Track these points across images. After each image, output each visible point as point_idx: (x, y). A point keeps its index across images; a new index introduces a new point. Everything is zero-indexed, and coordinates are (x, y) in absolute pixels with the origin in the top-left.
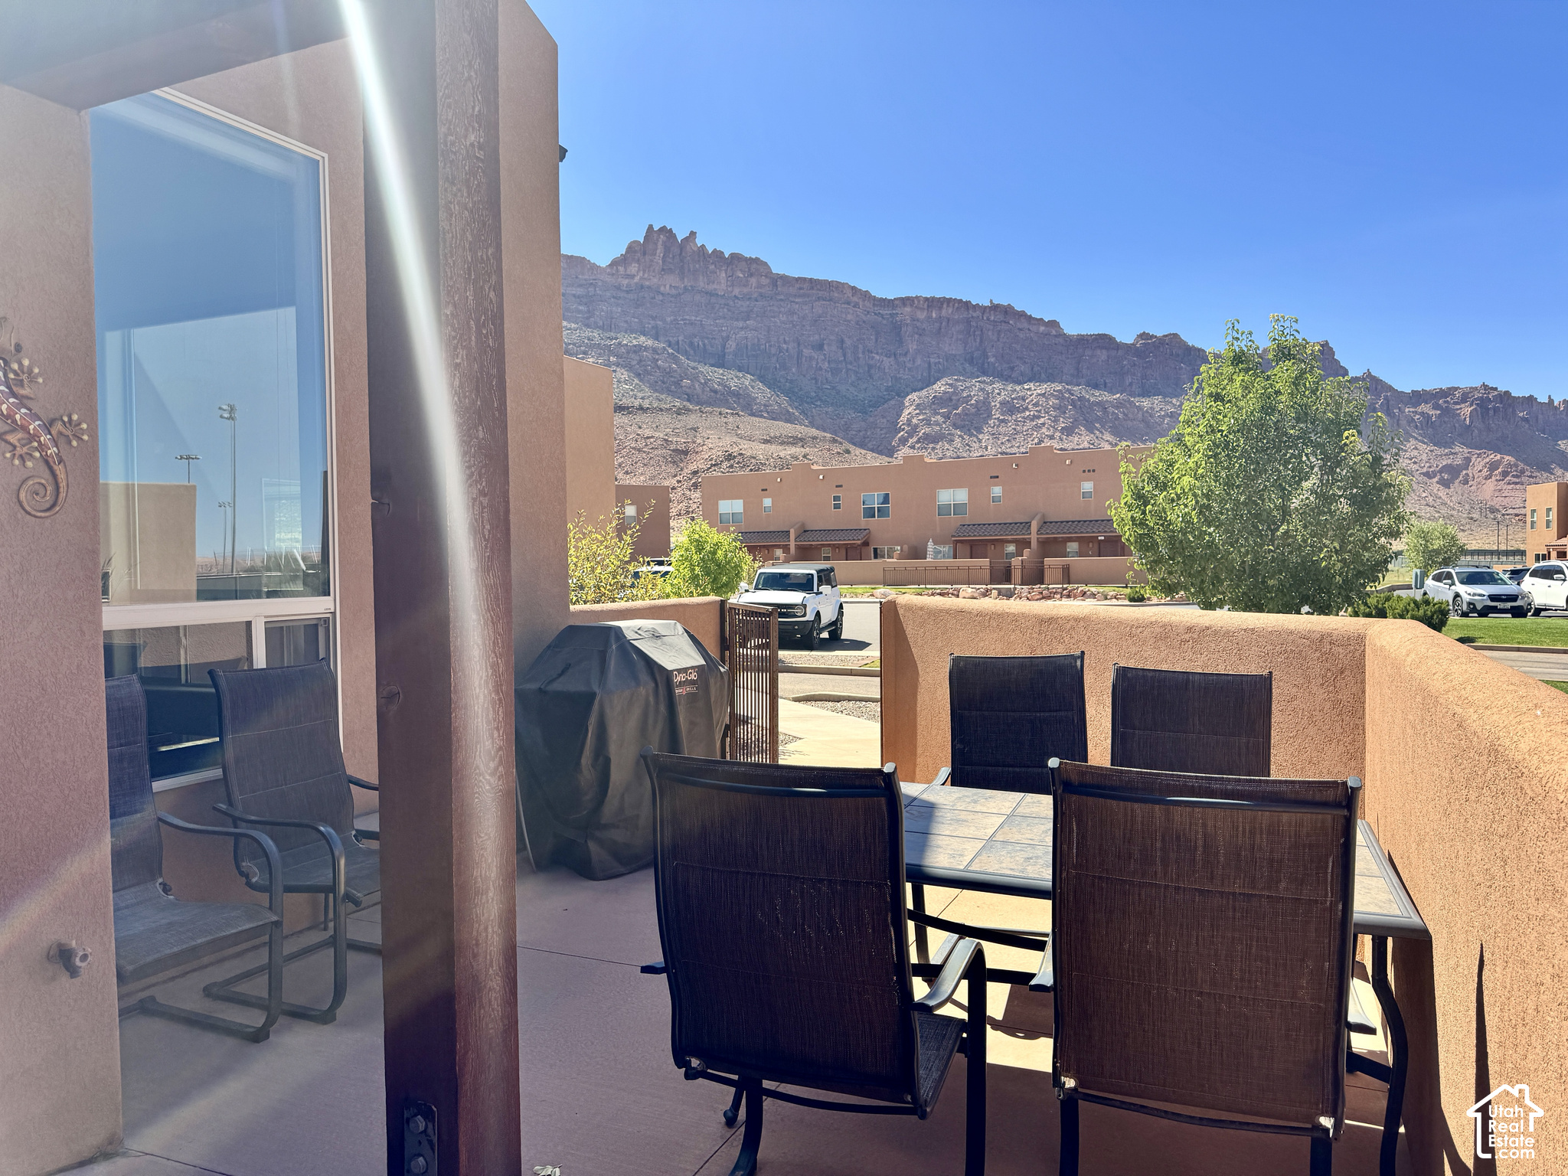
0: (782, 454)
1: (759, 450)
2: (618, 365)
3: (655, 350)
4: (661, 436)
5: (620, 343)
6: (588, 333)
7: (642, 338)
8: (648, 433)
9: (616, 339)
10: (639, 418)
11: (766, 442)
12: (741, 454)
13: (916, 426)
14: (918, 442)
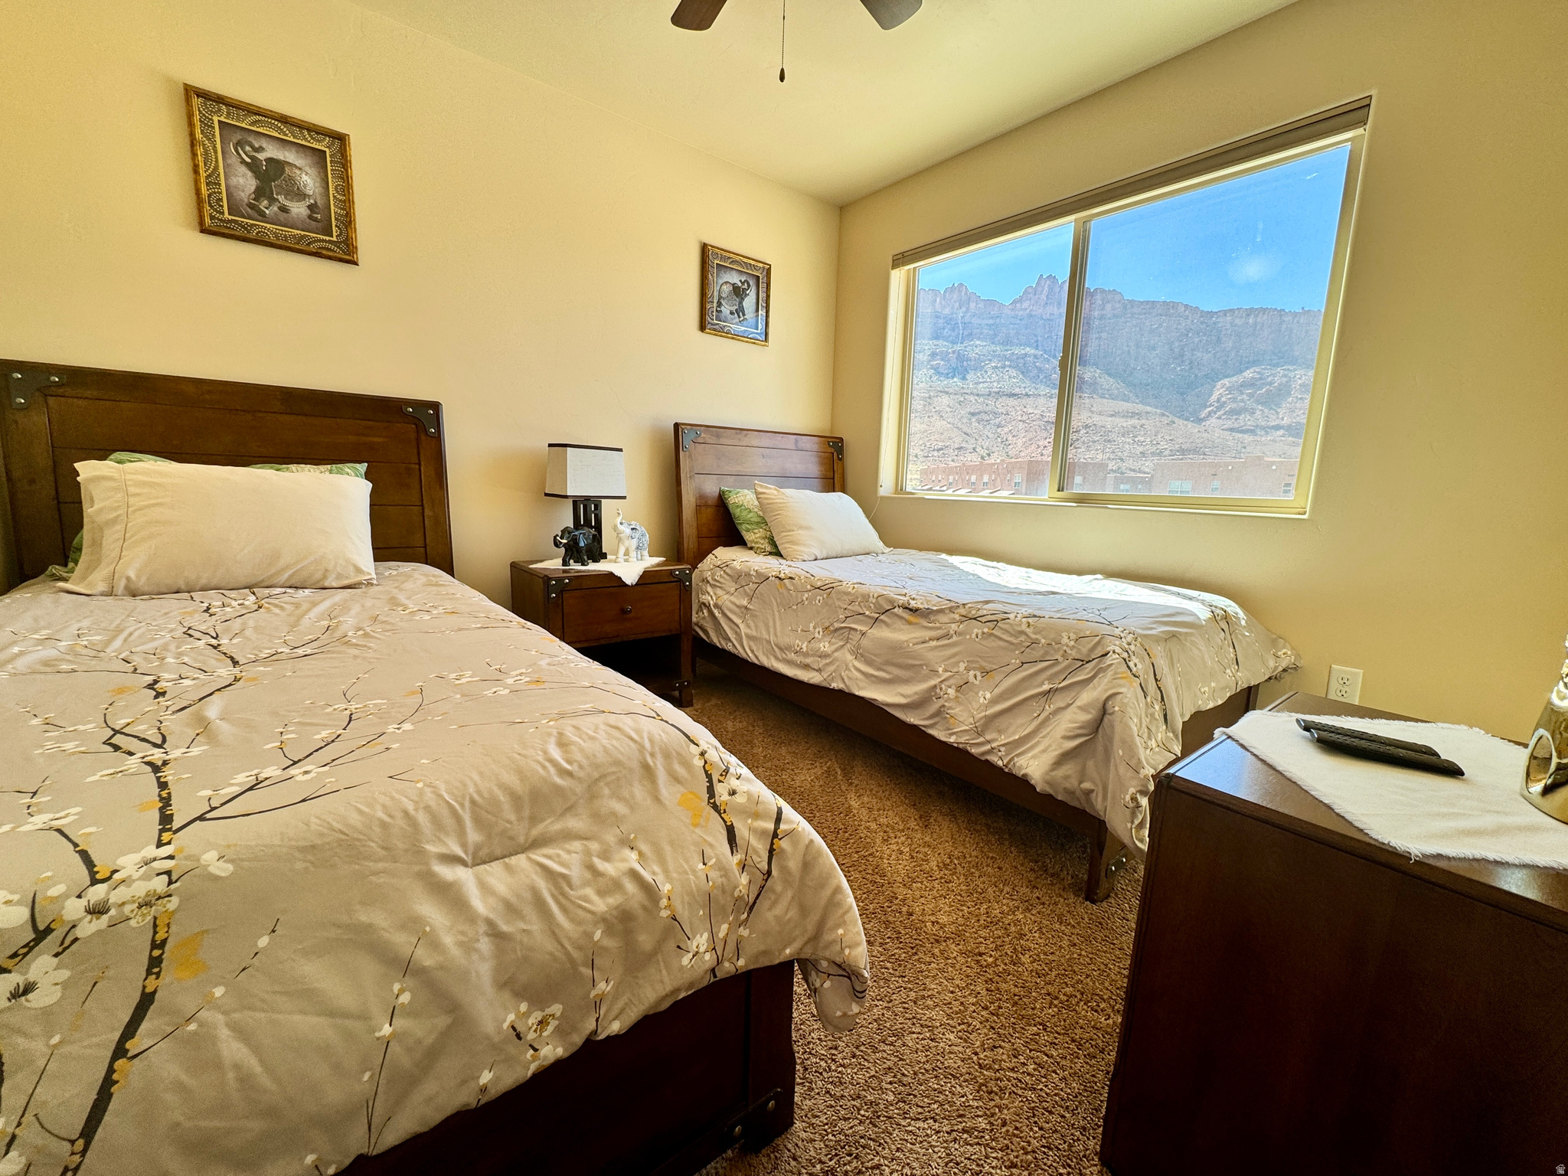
0: (1124, 425)
1: (1109, 422)
2: (1010, 366)
3: (1035, 356)
4: (1039, 412)
5: (1013, 353)
6: (993, 347)
7: (1028, 349)
8: (1030, 411)
9: (1011, 350)
10: (1024, 401)
11: (1112, 416)
12: (1095, 425)
13: (1225, 403)
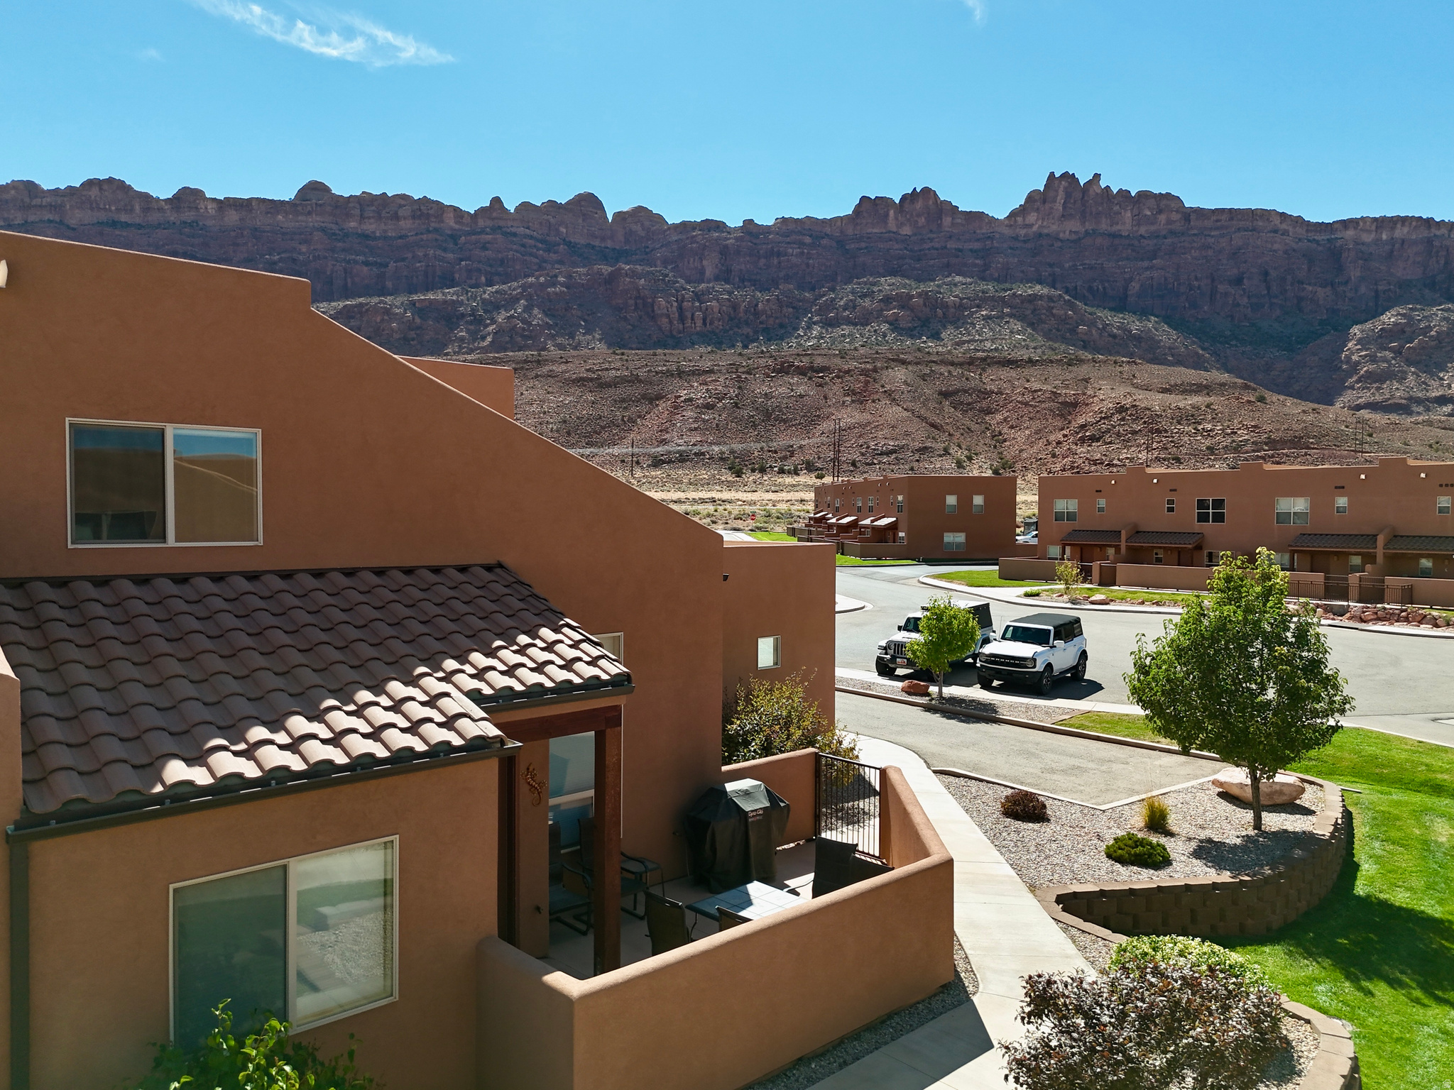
0: (1181, 405)
1: (1155, 401)
2: (1011, 315)
3: (1050, 298)
4: (1050, 388)
5: (1014, 294)
6: (983, 286)
7: (1038, 287)
8: (1036, 386)
9: (1011, 290)
10: (1027, 372)
12: (1134, 406)
13: (1358, 363)
14: (1358, 381)
